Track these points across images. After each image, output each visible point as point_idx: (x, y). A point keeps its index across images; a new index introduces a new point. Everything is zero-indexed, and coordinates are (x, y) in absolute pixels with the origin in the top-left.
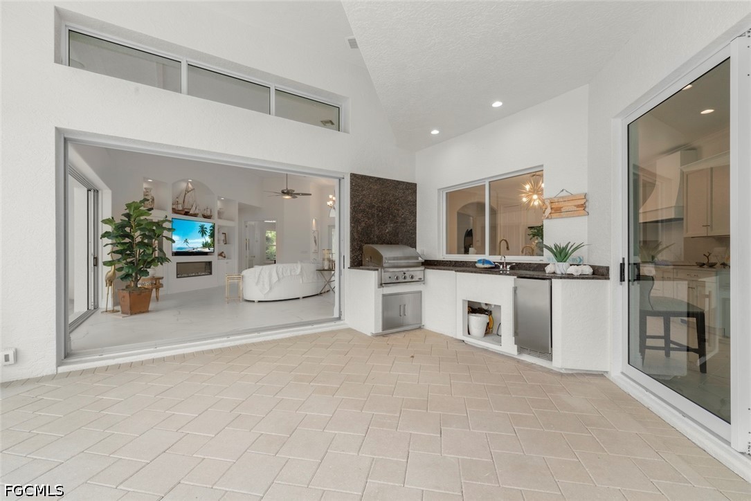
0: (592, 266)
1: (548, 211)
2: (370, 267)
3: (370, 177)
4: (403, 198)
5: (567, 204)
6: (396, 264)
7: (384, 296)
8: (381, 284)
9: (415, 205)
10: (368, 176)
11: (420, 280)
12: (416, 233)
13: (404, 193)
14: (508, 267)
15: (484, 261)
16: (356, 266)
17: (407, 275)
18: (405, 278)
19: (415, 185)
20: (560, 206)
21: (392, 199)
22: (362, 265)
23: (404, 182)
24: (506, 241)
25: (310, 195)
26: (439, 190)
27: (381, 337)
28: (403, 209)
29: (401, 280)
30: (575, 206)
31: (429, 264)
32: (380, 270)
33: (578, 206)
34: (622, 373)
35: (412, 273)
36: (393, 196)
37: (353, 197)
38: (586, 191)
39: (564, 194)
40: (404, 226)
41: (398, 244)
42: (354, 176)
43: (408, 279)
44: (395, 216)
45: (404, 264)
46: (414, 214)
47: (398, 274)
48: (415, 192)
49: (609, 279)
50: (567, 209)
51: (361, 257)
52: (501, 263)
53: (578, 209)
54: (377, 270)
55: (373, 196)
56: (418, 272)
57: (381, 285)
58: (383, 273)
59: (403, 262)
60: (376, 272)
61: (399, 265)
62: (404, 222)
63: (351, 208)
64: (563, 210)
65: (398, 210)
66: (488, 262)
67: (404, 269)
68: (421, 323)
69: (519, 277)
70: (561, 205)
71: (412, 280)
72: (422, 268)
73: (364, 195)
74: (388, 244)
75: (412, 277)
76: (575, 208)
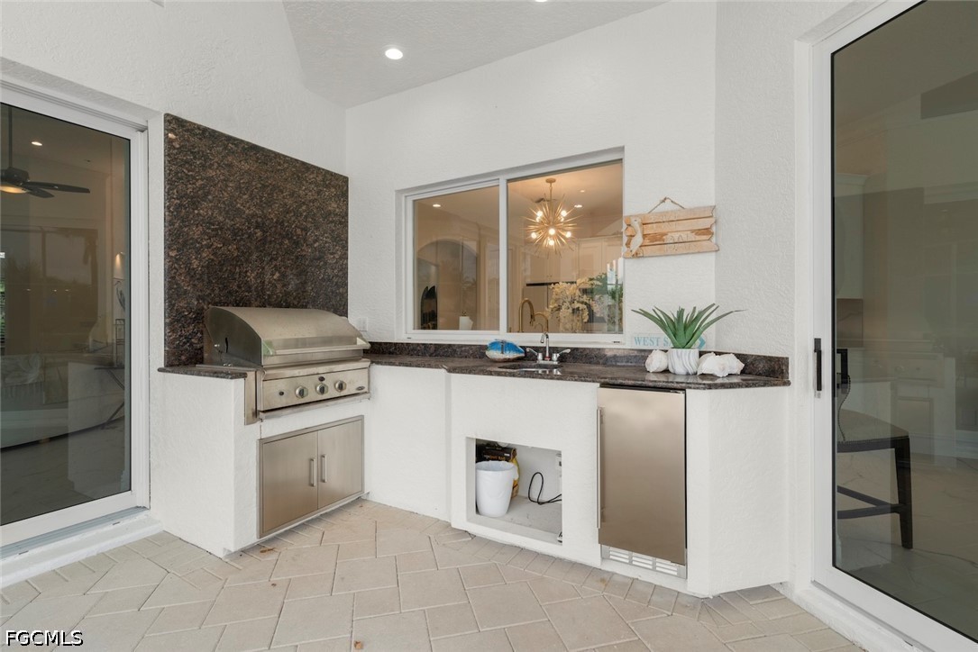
0: (739, 356)
1: (638, 240)
2: (224, 368)
3: (229, 138)
4: (317, 204)
5: (673, 226)
6: (301, 358)
7: (264, 443)
8: (256, 413)
9: (344, 224)
10: (222, 135)
11: (360, 392)
12: (347, 285)
13: (319, 193)
14: (555, 357)
15: (505, 346)
16: (185, 364)
17: (328, 382)
18: (322, 390)
19: (345, 180)
20: (659, 231)
21: (289, 202)
22: (201, 361)
23: (319, 169)
24: (530, 303)
25: (87, 191)
26: (399, 192)
27: (256, 555)
28: (317, 228)
29: (312, 395)
30: (692, 231)
31: (381, 352)
32: (251, 375)
33: (699, 232)
34: (815, 583)
35: (341, 377)
36: (292, 195)
37: (172, 181)
38: (712, 203)
39: (668, 206)
40: (320, 268)
41: (305, 307)
42: (174, 123)
43: (332, 392)
44: (297, 243)
45: (319, 357)
46: (342, 242)
47: (302, 382)
48: (345, 195)
49: (788, 383)
50: (676, 236)
51: (201, 340)
52: (537, 349)
53: (698, 238)
54: (244, 375)
55: (238, 188)
56: (353, 374)
57: (255, 415)
58: (261, 384)
59: (318, 352)
60: (241, 381)
61: (309, 358)
62: (319, 259)
63: (167, 208)
64: (668, 239)
65: (305, 230)
66: (512, 347)
67: (321, 369)
68: (362, 491)
69: (604, 385)
70: (663, 228)
71: (342, 394)
72: (365, 363)
73: (210, 179)
74: (281, 306)
75: (341, 387)
76: (692, 237)
